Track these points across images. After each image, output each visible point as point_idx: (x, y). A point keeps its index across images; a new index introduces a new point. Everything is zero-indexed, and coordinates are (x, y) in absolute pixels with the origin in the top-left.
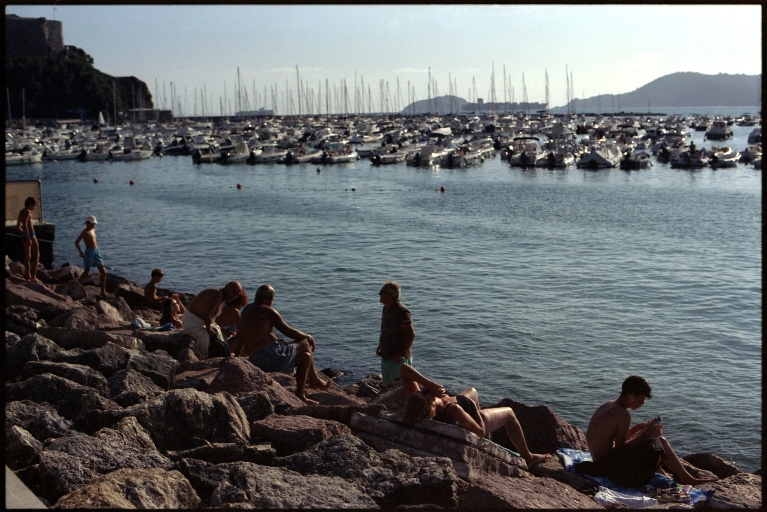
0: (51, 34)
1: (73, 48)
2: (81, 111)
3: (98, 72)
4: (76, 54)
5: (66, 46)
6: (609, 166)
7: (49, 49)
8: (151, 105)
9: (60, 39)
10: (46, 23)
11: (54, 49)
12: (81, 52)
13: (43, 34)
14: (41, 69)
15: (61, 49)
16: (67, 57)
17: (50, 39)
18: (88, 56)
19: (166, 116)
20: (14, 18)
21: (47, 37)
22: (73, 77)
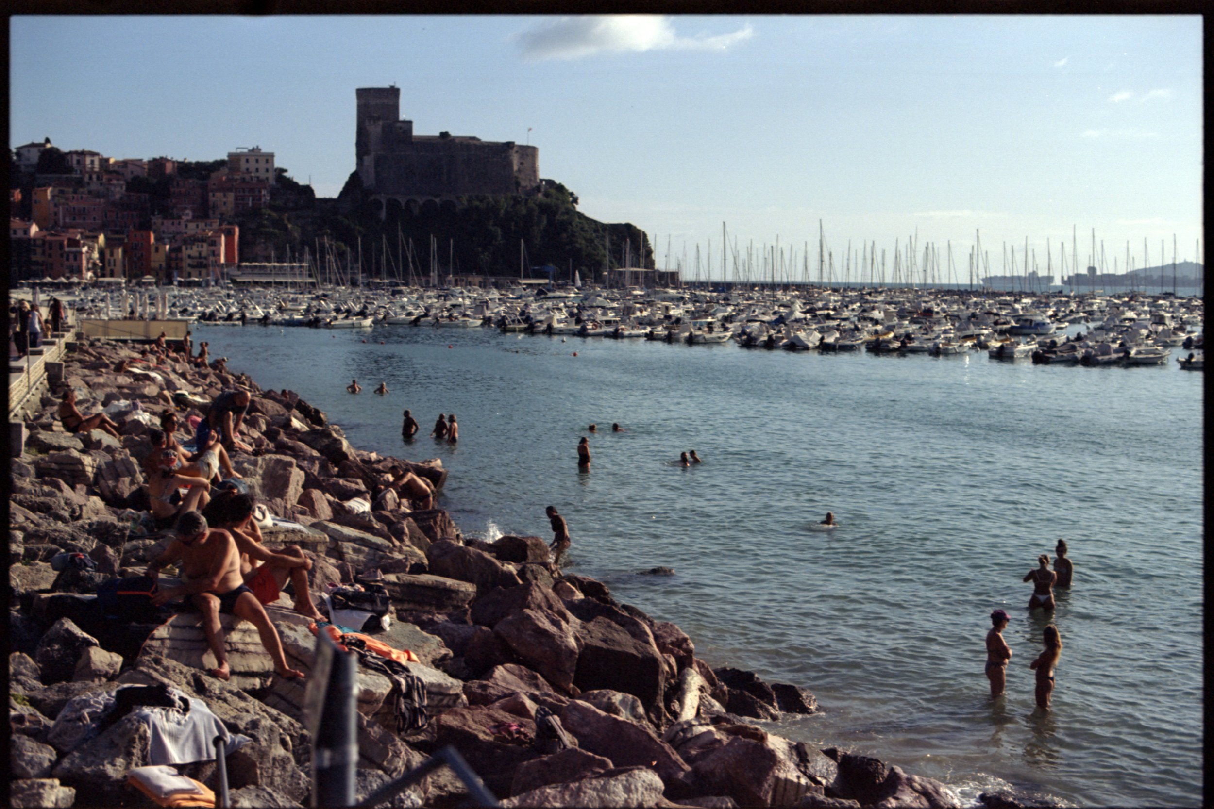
0: (522, 163)
1: (550, 183)
2: (551, 267)
3: (581, 216)
4: (553, 191)
5: (541, 180)
6: (806, 348)
7: (518, 184)
8: (650, 263)
9: (534, 171)
10: (515, 149)
11: (523, 184)
12: (561, 188)
13: (510, 164)
14: (502, 211)
15: (534, 185)
16: (540, 195)
17: (519, 171)
18: (572, 194)
19: (671, 278)
20: (472, 142)
21: (515, 168)
22: (545, 222)
